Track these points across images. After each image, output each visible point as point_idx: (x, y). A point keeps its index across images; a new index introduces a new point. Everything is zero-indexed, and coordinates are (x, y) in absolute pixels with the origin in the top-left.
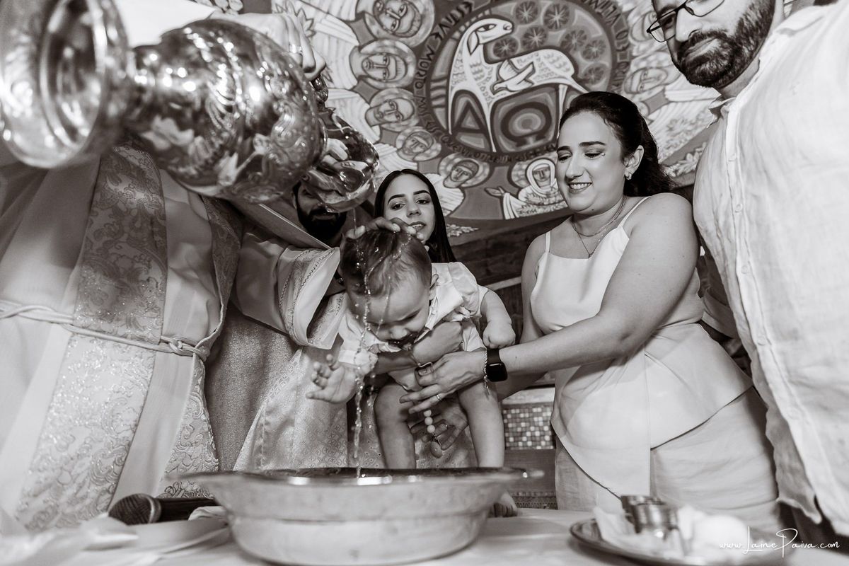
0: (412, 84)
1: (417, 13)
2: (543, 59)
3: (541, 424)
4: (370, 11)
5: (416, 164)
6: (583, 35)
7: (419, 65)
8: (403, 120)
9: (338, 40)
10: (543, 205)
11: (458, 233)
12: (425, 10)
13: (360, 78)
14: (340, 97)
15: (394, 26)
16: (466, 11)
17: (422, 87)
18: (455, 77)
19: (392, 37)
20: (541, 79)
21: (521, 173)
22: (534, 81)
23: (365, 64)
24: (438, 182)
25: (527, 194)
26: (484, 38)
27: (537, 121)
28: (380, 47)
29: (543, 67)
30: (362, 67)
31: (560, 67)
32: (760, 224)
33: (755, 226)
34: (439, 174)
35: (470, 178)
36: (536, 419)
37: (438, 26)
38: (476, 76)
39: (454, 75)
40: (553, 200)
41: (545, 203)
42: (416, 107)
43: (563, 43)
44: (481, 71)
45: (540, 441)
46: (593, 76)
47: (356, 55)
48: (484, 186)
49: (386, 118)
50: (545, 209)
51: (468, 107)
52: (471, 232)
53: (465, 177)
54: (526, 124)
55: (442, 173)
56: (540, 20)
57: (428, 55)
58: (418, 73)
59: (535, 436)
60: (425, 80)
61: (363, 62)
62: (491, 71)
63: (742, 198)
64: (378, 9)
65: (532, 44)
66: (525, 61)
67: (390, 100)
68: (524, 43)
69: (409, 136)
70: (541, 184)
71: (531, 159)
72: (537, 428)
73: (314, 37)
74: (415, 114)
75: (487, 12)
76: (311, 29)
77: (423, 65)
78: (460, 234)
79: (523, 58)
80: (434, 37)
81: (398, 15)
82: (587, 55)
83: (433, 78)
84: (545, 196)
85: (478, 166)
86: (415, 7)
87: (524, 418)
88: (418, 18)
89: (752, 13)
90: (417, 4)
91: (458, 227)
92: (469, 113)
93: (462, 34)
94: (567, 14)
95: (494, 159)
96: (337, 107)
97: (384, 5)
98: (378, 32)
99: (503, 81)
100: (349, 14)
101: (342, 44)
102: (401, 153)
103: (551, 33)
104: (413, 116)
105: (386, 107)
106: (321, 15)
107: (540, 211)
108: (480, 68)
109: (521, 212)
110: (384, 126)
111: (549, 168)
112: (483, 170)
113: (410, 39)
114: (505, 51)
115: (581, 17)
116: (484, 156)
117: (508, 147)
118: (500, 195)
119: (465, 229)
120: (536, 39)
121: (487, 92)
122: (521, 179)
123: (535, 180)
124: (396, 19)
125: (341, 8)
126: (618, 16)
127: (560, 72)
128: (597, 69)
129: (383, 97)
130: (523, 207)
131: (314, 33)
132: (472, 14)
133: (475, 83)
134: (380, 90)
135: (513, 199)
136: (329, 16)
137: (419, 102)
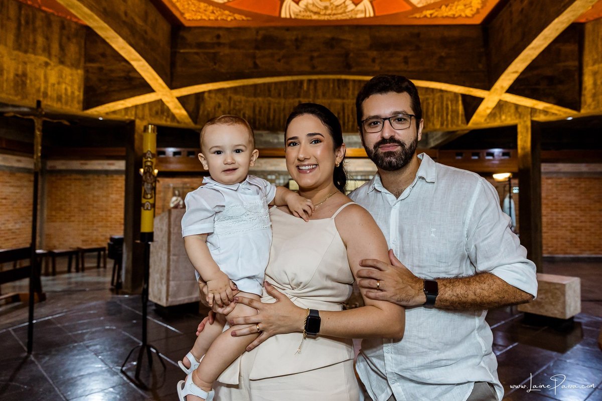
10: (319, 13)
11: (229, 19)
25: (308, 3)
40: (329, 12)
41: (321, 13)
52: (243, 20)
78: (232, 20)
84: (323, 8)
107: (315, 17)
109: (297, 15)
119: (238, 17)
130: (300, 11)
135: (293, 4)
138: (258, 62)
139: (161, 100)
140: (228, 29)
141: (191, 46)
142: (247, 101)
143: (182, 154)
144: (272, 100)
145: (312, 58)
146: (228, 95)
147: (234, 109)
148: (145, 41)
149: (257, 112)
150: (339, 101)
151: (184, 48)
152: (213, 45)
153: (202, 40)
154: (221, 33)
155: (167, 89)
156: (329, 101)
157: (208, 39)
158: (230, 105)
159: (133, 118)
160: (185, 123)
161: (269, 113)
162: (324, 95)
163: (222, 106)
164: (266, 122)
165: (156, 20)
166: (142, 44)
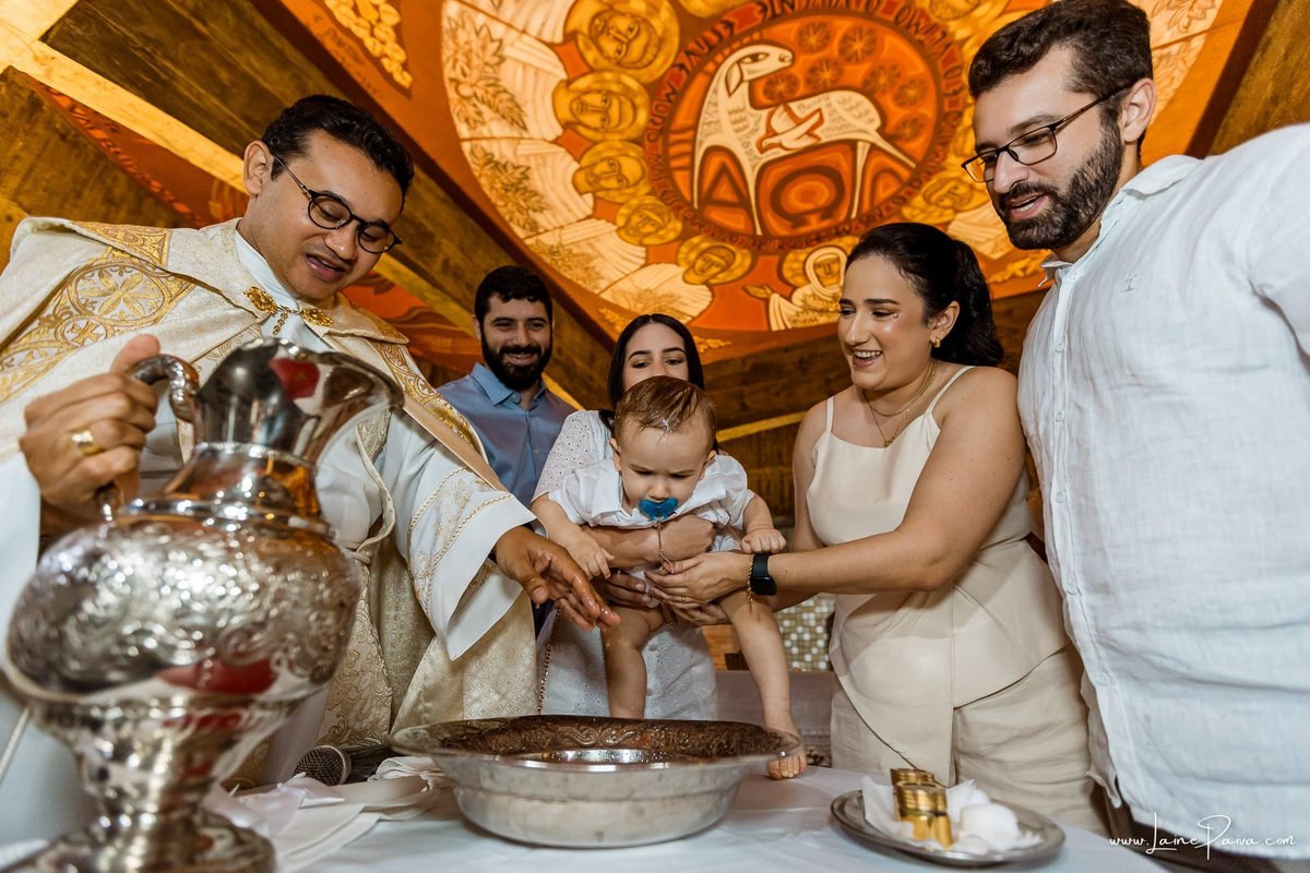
0: (642, 136)
1: (653, 36)
2: (835, 105)
3: (812, 623)
4: (585, 29)
5: (643, 249)
6: (896, 71)
7: (654, 107)
8: (628, 186)
9: (538, 71)
10: (827, 311)
12: (666, 30)
13: (566, 126)
14: (536, 152)
15: (619, 52)
16: (726, 33)
17: (655, 141)
18: (705, 127)
19: (616, 68)
20: (830, 133)
21: (797, 266)
22: (821, 135)
23: (575, 106)
24: (676, 276)
25: (805, 295)
26: (750, 72)
27: (824, 192)
28: (598, 82)
29: (835, 116)
30: (571, 110)
31: (860, 116)
32: (1081, 446)
33: (1075, 445)
34: (677, 263)
35: (722, 271)
36: (805, 616)
37: (683, 54)
38: (736, 127)
39: (704, 124)
41: (831, 309)
42: (647, 169)
43: (866, 83)
44: (744, 119)
45: (810, 647)
46: (908, 131)
47: (562, 92)
48: (742, 283)
49: (603, 183)
50: (829, 317)
51: (723, 170)
52: (720, 347)
53: (714, 270)
54: (807, 196)
55: (681, 262)
56: (834, 49)
57: (667, 95)
58: (652, 121)
59: (803, 641)
60: (661, 131)
61: (572, 102)
62: (759, 120)
63: (1064, 405)
64: (597, 27)
65: (821, 82)
66: (809, 106)
67: (609, 159)
68: (809, 82)
69: (636, 210)
70: (825, 282)
71: (812, 246)
72: (807, 629)
73: (503, 66)
74: (646, 179)
75: (756, 36)
76: (499, 53)
77: (660, 108)
79: (807, 102)
80: (677, 69)
81: (626, 36)
82: (900, 100)
83: (673, 128)
84: (830, 299)
85: (734, 254)
86: (651, 26)
87: (789, 614)
88: (655, 41)
89: (1091, 170)
90: (655, 22)
91: (702, 340)
92: (725, 178)
93: (718, 66)
94: (873, 42)
95: (757, 246)
96: (533, 164)
97: (606, 22)
98: (596, 61)
99: (776, 134)
100: (554, 33)
101: (542, 77)
102: (623, 233)
103: (849, 68)
104: (642, 182)
105: (602, 167)
106: (513, 34)
107: (822, 320)
108: (743, 115)
109: (795, 321)
110: (600, 194)
111: (838, 260)
112: (742, 260)
113: (642, 71)
114: (780, 93)
115: (893, 45)
116: (743, 240)
117: (779, 228)
118: (764, 296)
119: (713, 343)
120: (827, 75)
121: (751, 150)
122: (798, 275)
123: (818, 276)
124: (622, 42)
125: (543, 24)
126: (948, 46)
127: (859, 124)
128: (915, 121)
129: (599, 153)
130: (798, 314)
131: (502, 59)
132: (733, 38)
133: (734, 136)
134: (595, 143)
135: (784, 302)
136: (525, 37)
137: (652, 161)
138: (747, 401)
166: (584, 392)
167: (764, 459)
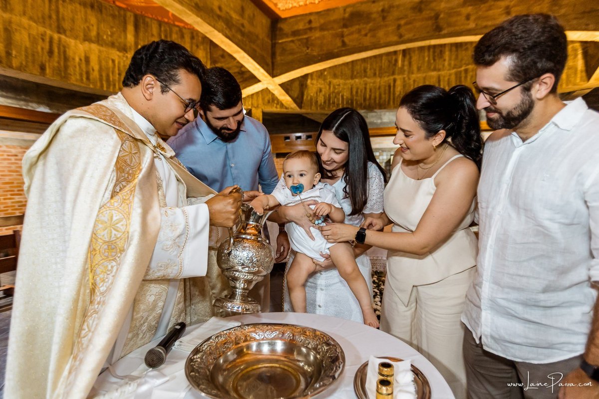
138: (346, 40)
139: (267, 88)
140: (318, 13)
141: (287, 36)
142: (345, 84)
143: (302, 137)
144: (368, 80)
145: (399, 27)
146: (328, 81)
147: (333, 92)
148: (243, 34)
149: (354, 93)
150: (434, 74)
151: (282, 38)
152: (305, 31)
153: (296, 28)
154: (312, 18)
155: (269, 77)
156: (424, 75)
157: (301, 26)
158: (330, 88)
159: (250, 107)
160: (291, 108)
161: (365, 93)
162: (419, 69)
163: (323, 90)
164: (363, 102)
165: (254, 15)
166: (239, 37)
167: (355, 73)
